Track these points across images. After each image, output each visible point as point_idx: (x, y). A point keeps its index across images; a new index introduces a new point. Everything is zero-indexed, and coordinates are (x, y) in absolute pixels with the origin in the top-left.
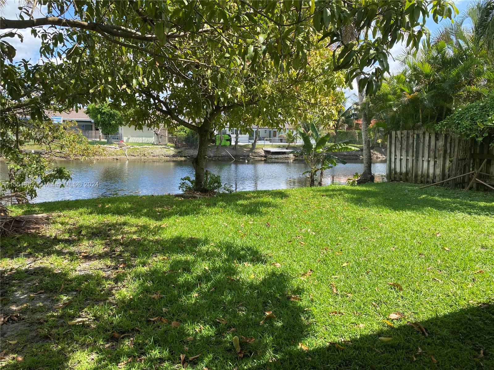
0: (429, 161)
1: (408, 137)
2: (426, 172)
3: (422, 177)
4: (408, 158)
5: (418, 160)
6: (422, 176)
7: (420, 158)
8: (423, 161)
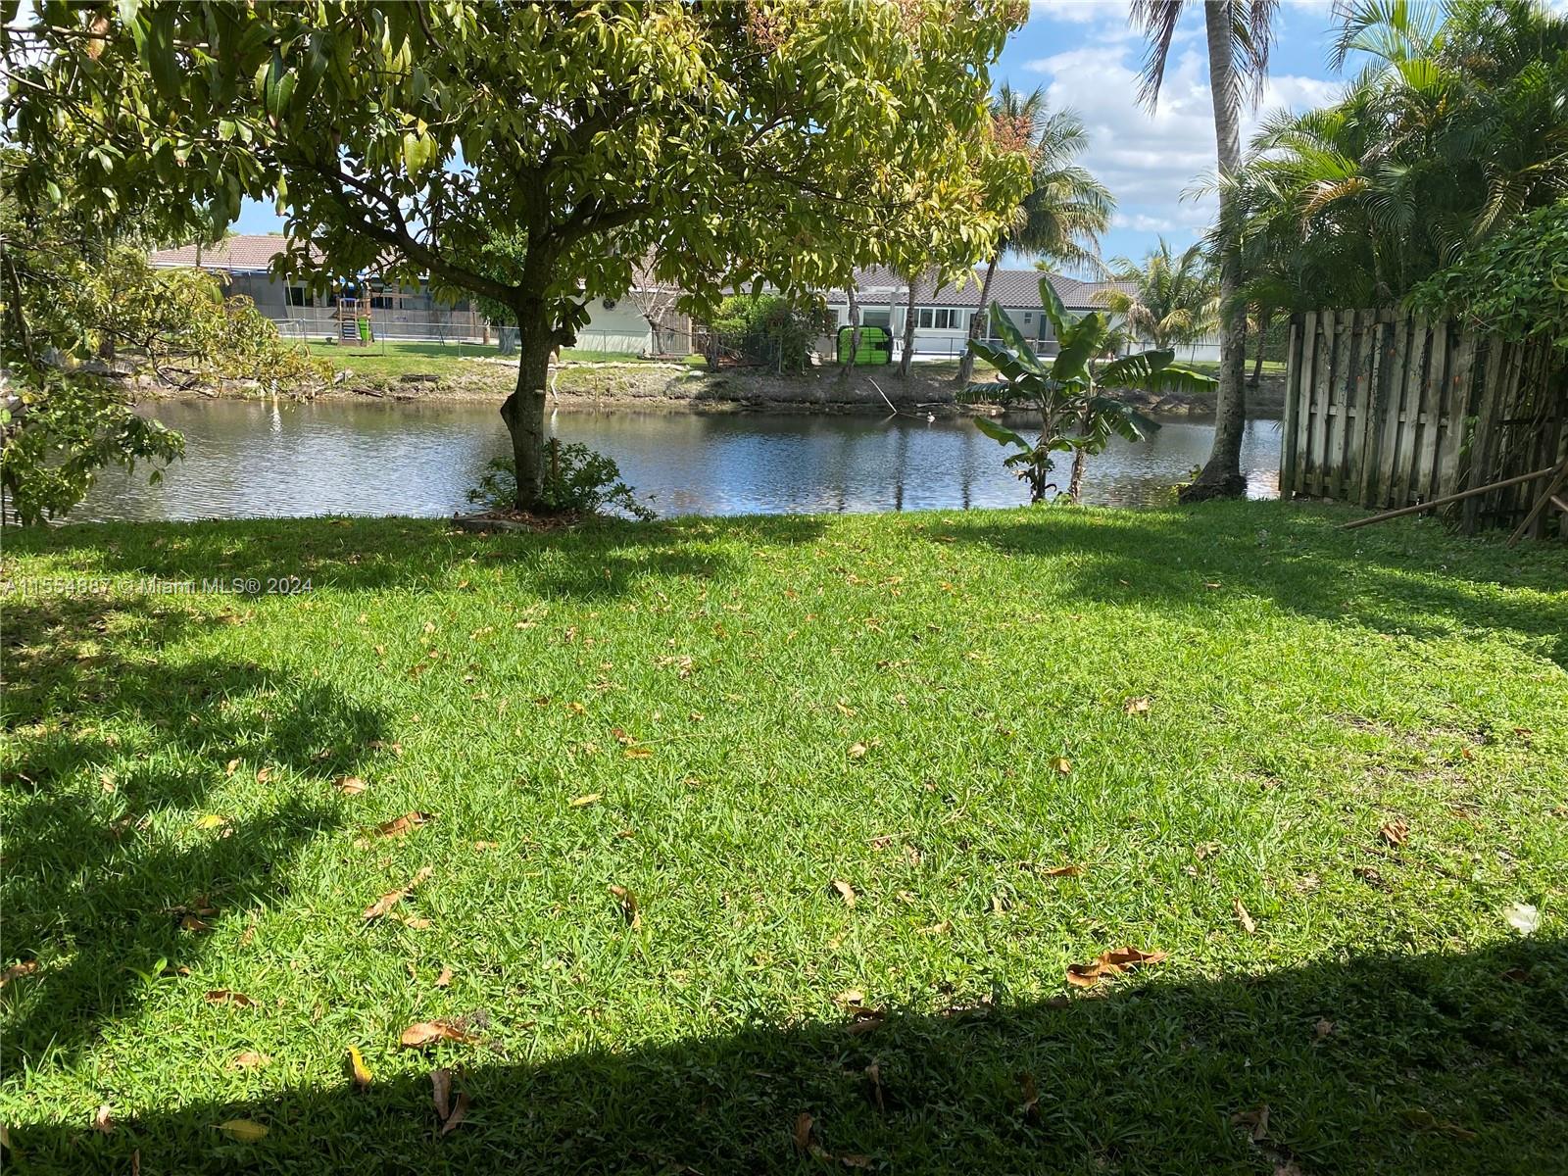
0: (1420, 428)
1: (1356, 336)
2: (1408, 467)
3: (1393, 485)
4: (1353, 413)
5: (1384, 421)
6: (1395, 480)
7: (1393, 413)
8: (1401, 424)
